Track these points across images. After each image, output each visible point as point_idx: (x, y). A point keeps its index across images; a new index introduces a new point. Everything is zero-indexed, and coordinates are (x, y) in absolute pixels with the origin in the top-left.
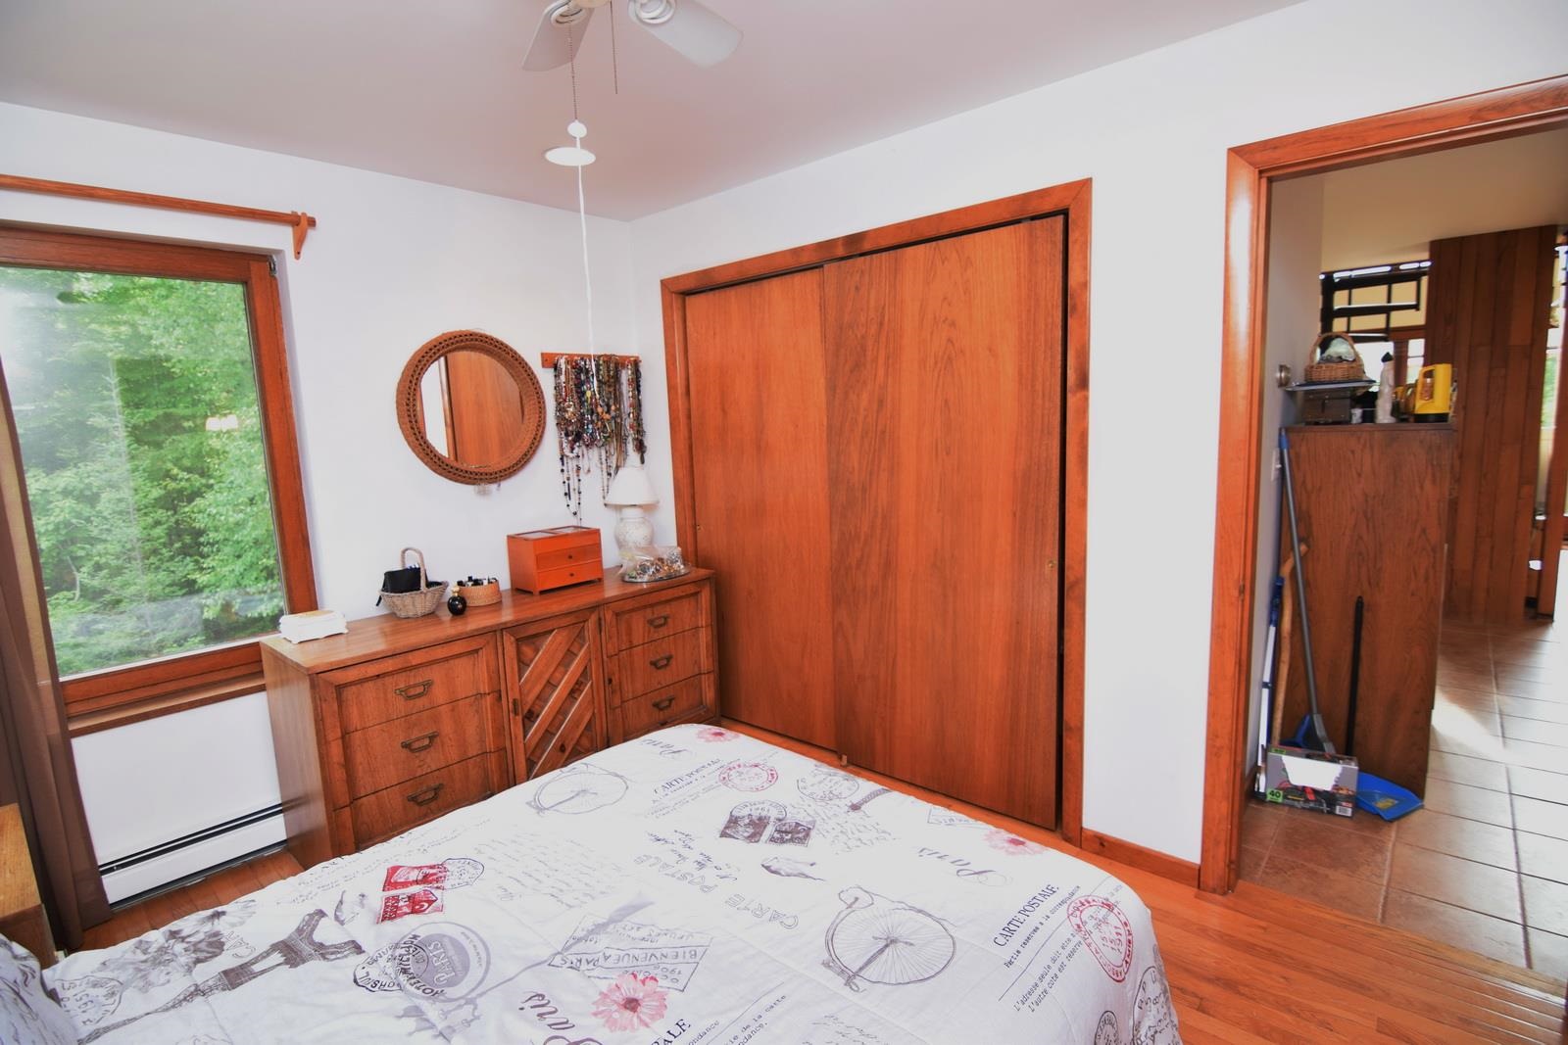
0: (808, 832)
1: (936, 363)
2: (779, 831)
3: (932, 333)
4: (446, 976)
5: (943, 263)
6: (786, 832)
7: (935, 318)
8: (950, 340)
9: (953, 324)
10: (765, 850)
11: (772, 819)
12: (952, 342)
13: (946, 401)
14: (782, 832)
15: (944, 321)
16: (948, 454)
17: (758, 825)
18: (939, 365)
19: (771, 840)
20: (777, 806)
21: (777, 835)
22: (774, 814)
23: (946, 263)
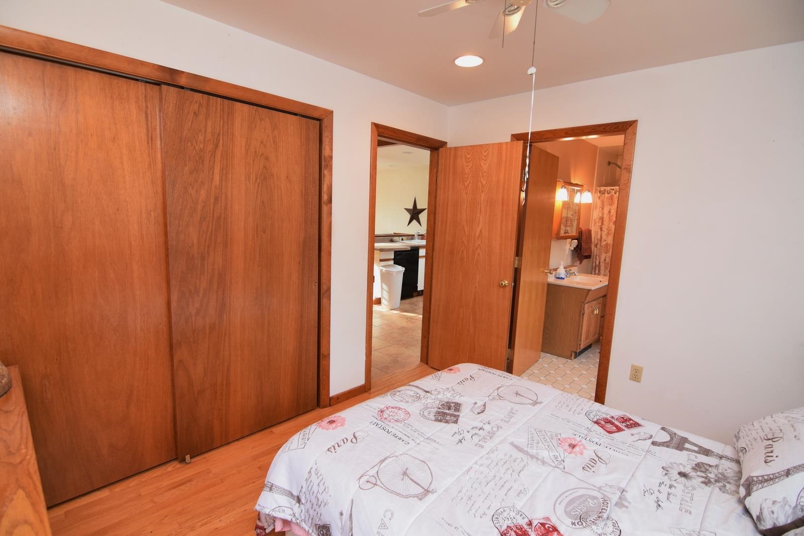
1: (256, 179)
3: (254, 161)
4: (591, 501)
5: (261, 121)
7: (256, 152)
8: (265, 167)
9: (267, 158)
12: (266, 169)
13: (263, 202)
15: (261, 155)
16: (264, 232)
18: (258, 180)
23: (263, 121)
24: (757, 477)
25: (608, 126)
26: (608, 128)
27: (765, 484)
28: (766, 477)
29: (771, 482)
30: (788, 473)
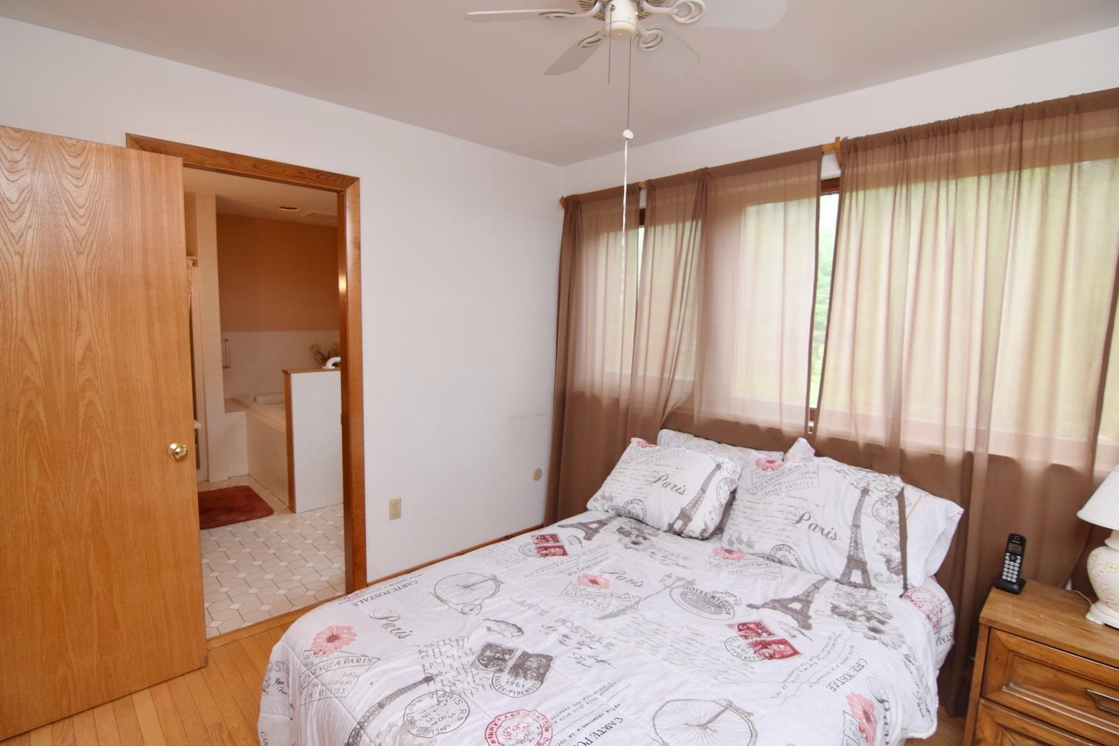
0: (481, 657)
2: (504, 660)
6: (498, 659)
10: (521, 645)
11: (507, 671)
14: (501, 659)
17: (520, 668)
19: (512, 651)
20: (501, 690)
21: (507, 657)
22: (505, 677)
24: (688, 505)
25: (322, 175)
26: (323, 178)
27: (697, 506)
28: (693, 502)
29: (699, 502)
30: (703, 491)
